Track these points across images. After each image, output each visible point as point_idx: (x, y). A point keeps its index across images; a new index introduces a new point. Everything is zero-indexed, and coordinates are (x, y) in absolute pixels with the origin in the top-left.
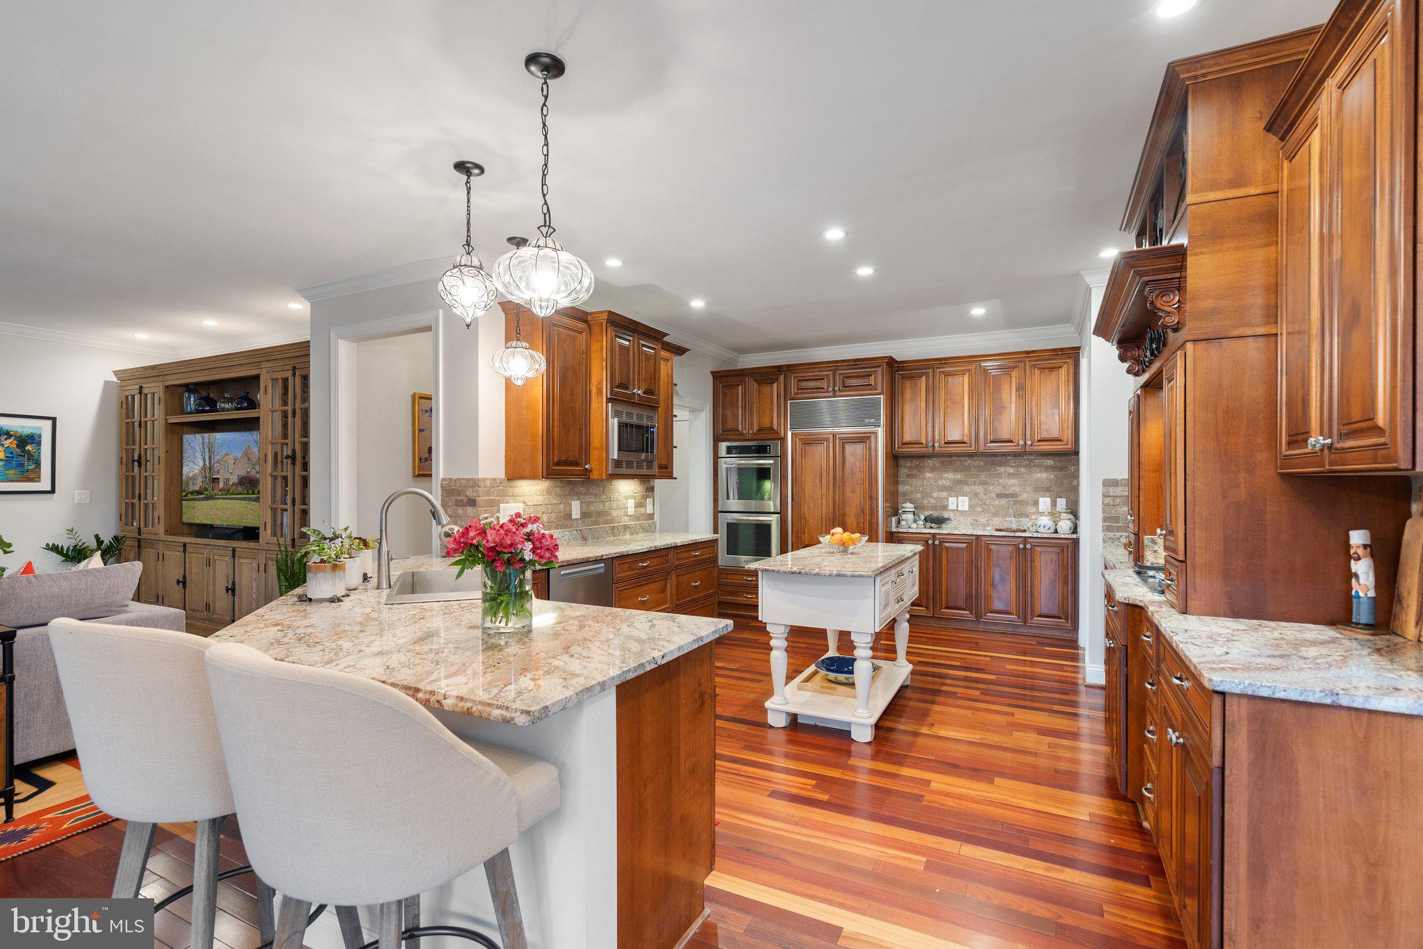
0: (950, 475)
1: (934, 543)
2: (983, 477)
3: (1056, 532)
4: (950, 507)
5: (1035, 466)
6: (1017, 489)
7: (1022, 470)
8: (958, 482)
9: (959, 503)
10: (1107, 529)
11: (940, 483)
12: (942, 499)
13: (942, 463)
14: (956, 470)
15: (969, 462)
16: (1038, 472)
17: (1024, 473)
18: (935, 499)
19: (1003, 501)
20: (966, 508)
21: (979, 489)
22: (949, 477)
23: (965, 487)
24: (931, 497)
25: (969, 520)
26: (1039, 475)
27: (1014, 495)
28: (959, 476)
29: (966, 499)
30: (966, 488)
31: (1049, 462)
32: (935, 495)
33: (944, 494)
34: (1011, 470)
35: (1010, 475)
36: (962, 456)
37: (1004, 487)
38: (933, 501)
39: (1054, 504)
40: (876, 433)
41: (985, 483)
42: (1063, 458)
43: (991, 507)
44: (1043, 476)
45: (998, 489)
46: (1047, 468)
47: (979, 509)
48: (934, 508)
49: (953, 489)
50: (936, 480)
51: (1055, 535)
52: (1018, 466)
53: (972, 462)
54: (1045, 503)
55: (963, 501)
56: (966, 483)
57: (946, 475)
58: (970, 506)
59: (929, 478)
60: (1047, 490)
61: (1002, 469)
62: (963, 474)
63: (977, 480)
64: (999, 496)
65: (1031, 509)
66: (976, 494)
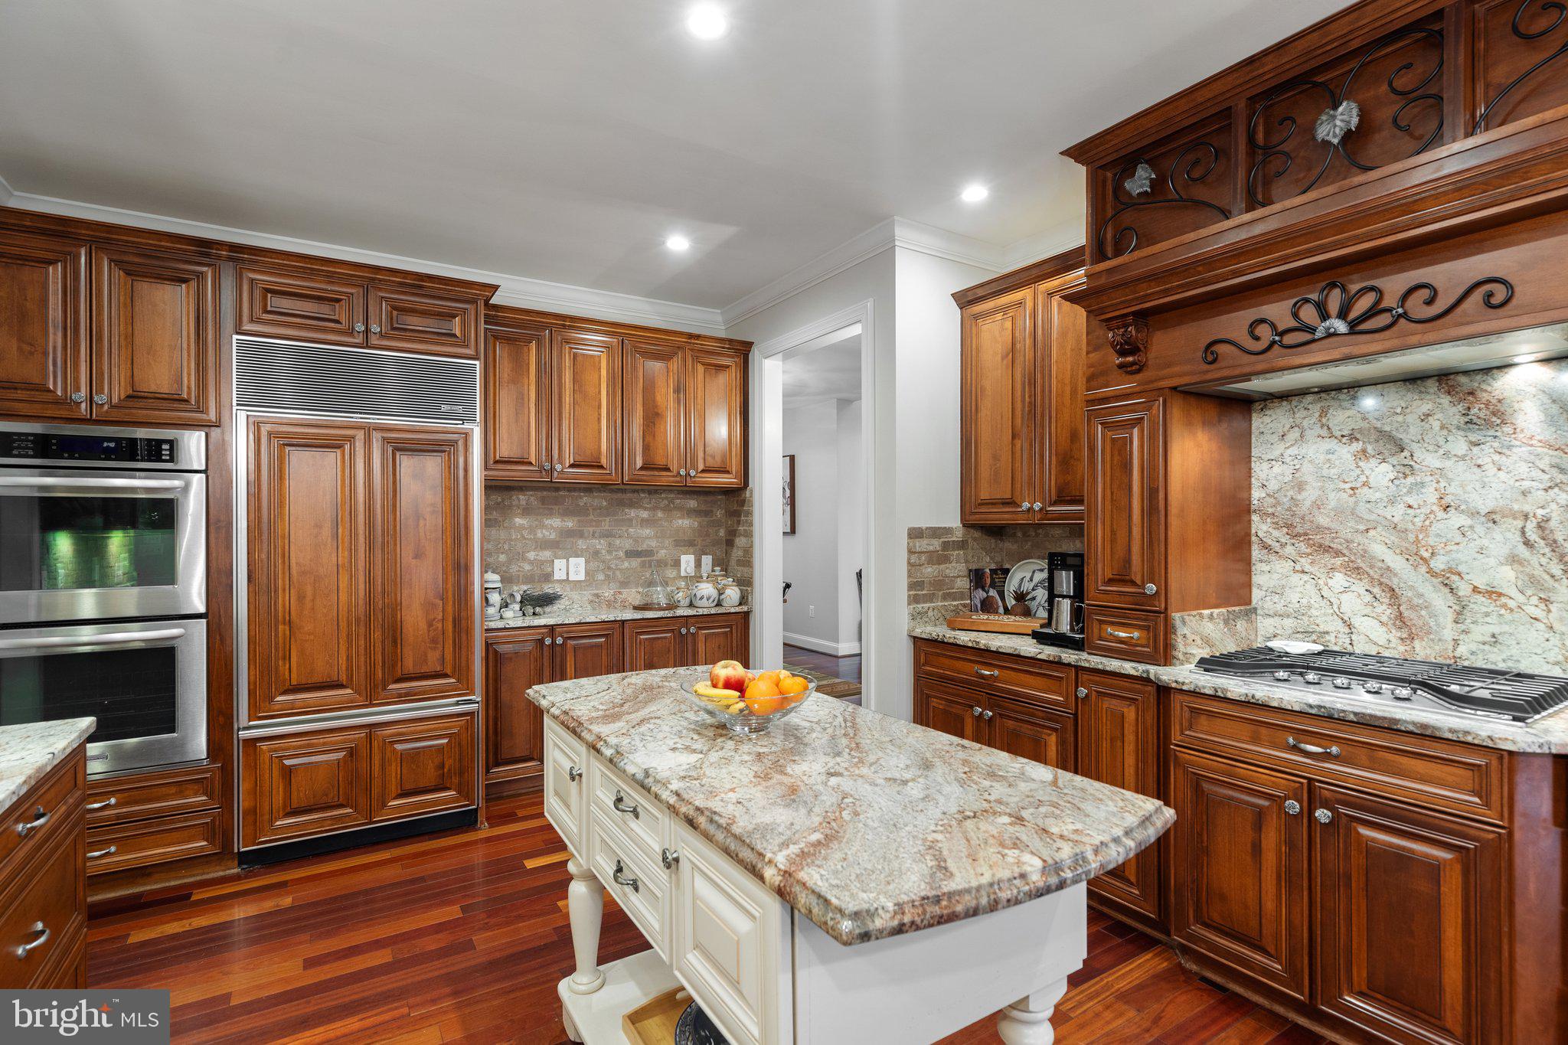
0: (556, 522)
1: (553, 642)
2: (606, 524)
3: (719, 604)
4: (556, 577)
5: (675, 508)
6: (653, 544)
7: (660, 514)
8: (569, 533)
9: (571, 569)
10: (914, 600)
11: (540, 535)
12: (542, 562)
13: (543, 500)
14: (566, 513)
15: (585, 500)
16: (680, 518)
17: (660, 519)
18: (531, 563)
19: (635, 563)
20: (582, 577)
21: (600, 544)
22: (555, 524)
23: (580, 542)
24: (524, 559)
25: (588, 594)
26: (680, 521)
27: (648, 553)
28: (570, 524)
29: (581, 561)
30: (581, 544)
31: (692, 503)
32: (531, 555)
33: (547, 554)
34: (645, 514)
35: (645, 523)
36: (575, 490)
37: (636, 541)
38: (527, 567)
39: (698, 564)
40: (467, 436)
41: (608, 535)
42: (710, 498)
43: (618, 573)
44: (685, 524)
45: (628, 544)
46: (691, 513)
47: (601, 577)
48: (529, 579)
49: (561, 545)
50: (532, 530)
51: (720, 610)
52: (655, 508)
53: (590, 500)
54: (687, 561)
55: (577, 565)
56: (581, 535)
57: (548, 522)
58: (587, 573)
59: (522, 527)
60: (689, 544)
61: (633, 513)
62: (576, 519)
63: (598, 530)
64: (631, 554)
65: (671, 573)
66: (597, 553)
